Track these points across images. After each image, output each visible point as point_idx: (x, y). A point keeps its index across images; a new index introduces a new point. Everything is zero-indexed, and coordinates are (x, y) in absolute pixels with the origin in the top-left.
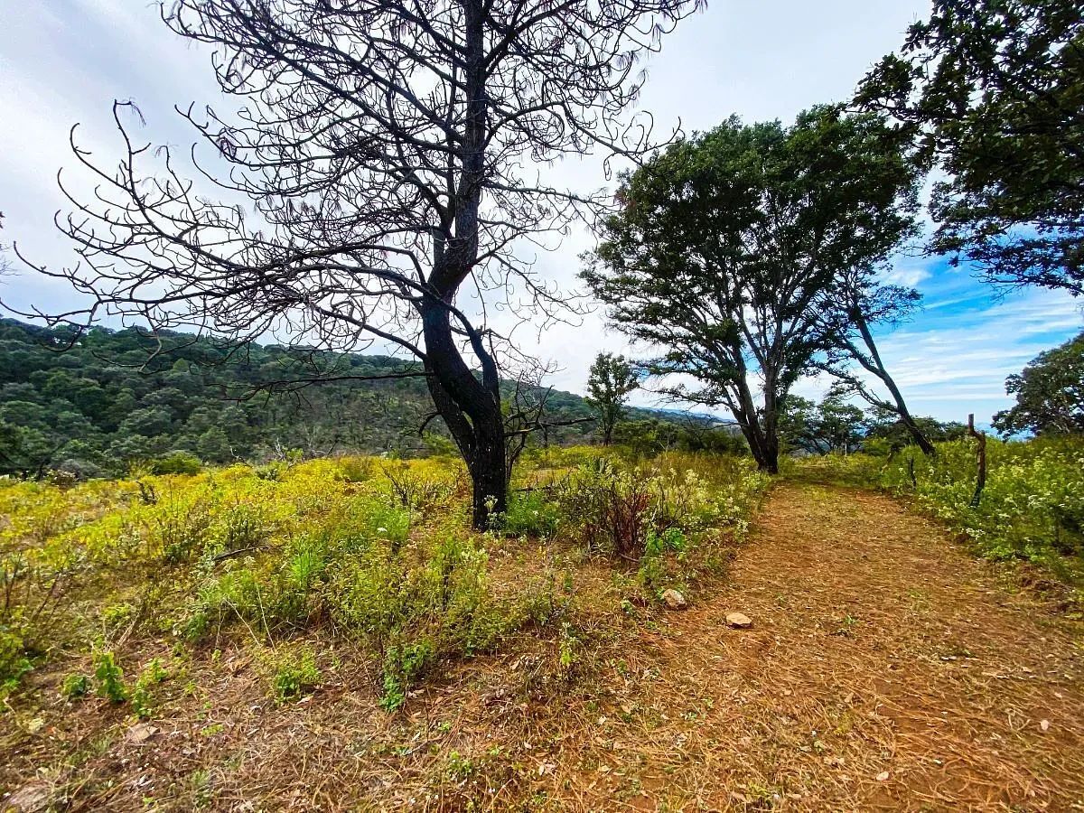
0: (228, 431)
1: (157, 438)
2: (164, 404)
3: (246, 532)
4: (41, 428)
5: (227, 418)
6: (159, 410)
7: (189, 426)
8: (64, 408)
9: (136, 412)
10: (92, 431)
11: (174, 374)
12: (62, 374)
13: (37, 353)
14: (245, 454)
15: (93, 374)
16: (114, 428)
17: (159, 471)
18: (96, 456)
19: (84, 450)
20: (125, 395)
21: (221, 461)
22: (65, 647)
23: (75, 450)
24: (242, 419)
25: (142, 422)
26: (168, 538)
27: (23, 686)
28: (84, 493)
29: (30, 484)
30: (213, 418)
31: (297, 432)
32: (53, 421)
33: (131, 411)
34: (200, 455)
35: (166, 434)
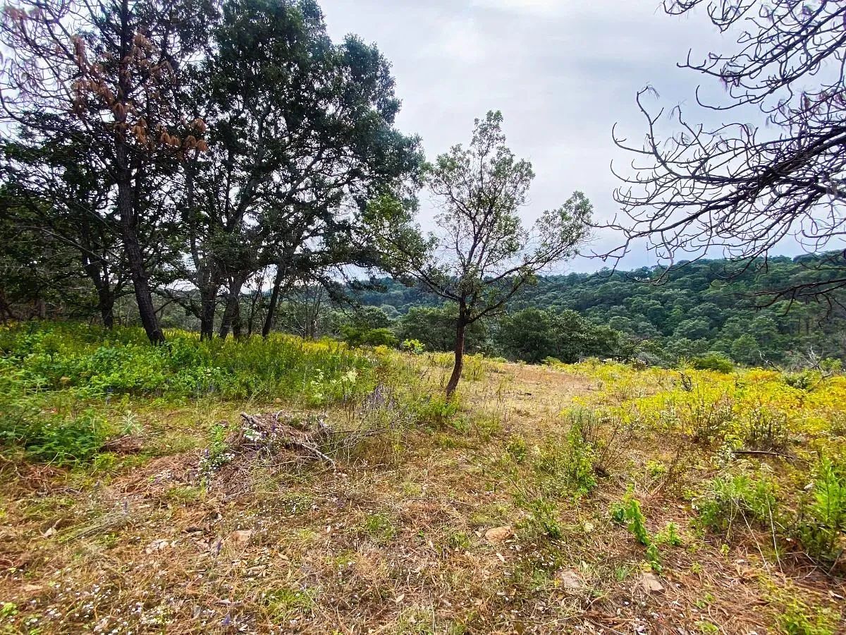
0: (759, 338)
1: (698, 341)
2: (703, 316)
3: (769, 435)
4: (629, 332)
5: (757, 327)
6: (700, 320)
7: (724, 332)
8: (641, 320)
9: (685, 322)
10: (657, 335)
11: (711, 292)
12: (640, 298)
13: (626, 287)
14: (775, 359)
15: (657, 297)
16: (671, 333)
17: (700, 367)
18: (658, 351)
19: (651, 346)
20: (677, 311)
21: (752, 364)
22: (621, 478)
23: (646, 346)
24: (772, 327)
25: (689, 329)
26: (696, 421)
27: (591, 494)
28: (649, 374)
29: (621, 365)
30: (745, 326)
31: (835, 341)
32: (635, 328)
33: (680, 321)
34: (732, 357)
35: (705, 338)
